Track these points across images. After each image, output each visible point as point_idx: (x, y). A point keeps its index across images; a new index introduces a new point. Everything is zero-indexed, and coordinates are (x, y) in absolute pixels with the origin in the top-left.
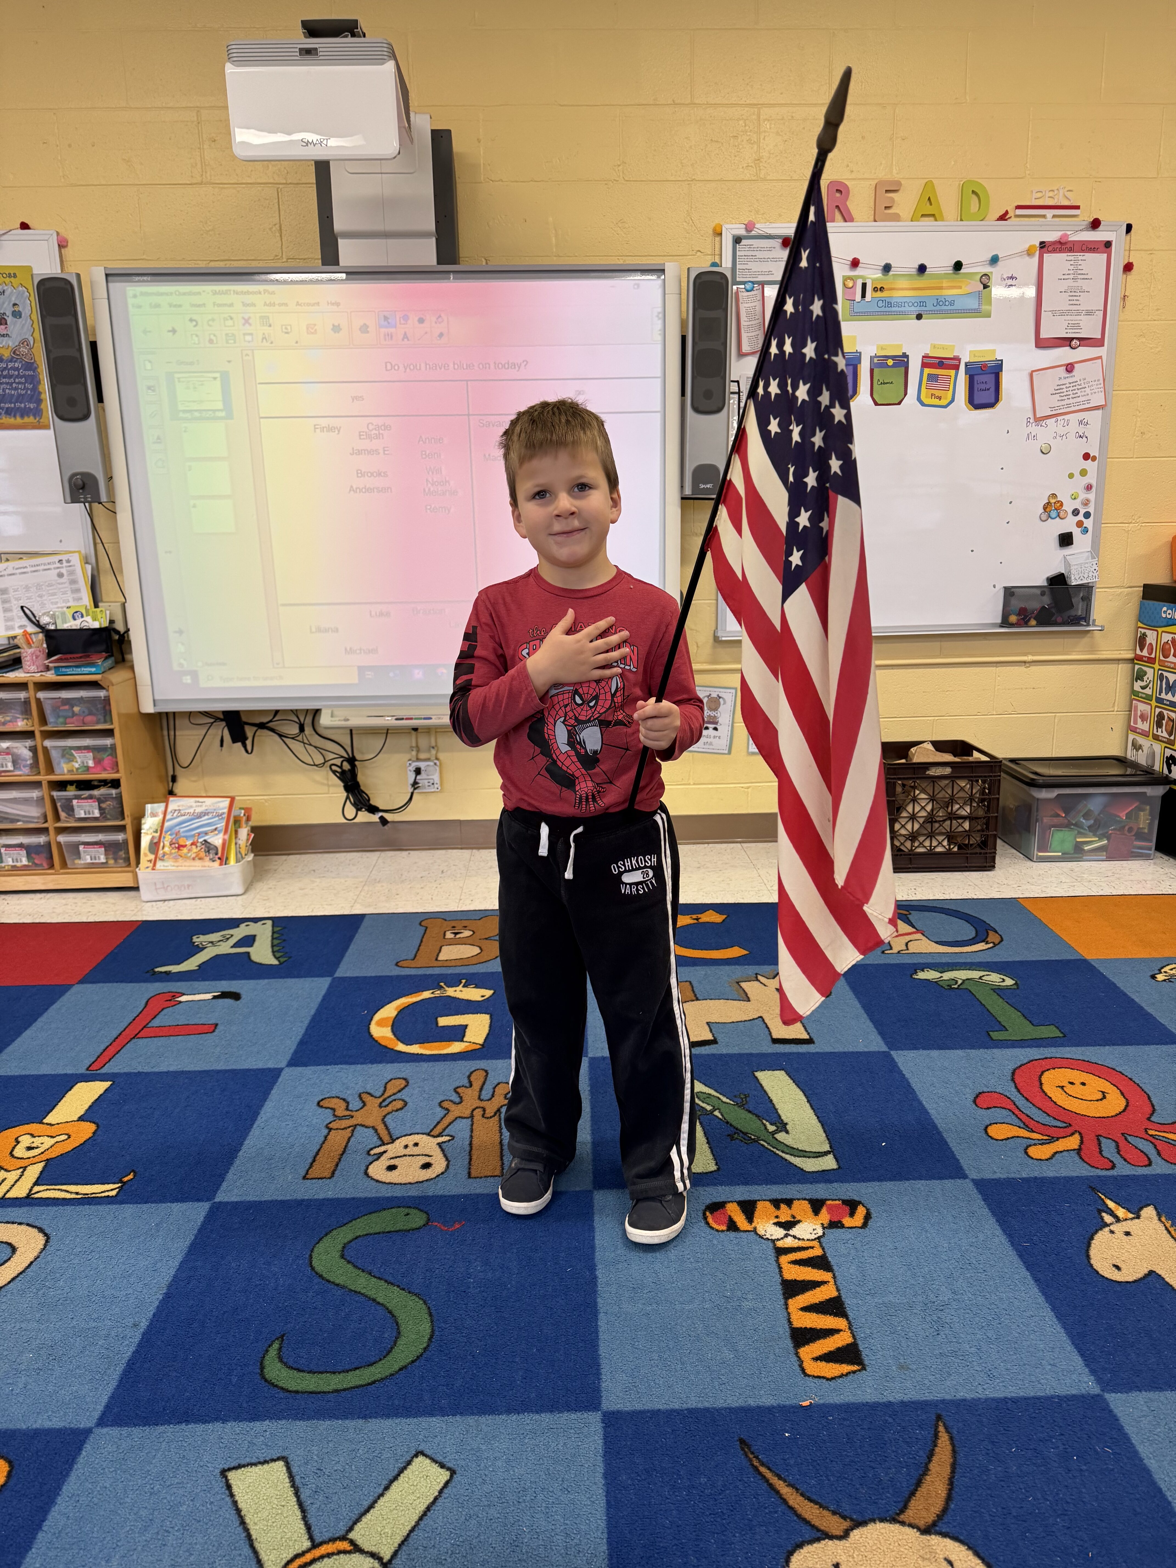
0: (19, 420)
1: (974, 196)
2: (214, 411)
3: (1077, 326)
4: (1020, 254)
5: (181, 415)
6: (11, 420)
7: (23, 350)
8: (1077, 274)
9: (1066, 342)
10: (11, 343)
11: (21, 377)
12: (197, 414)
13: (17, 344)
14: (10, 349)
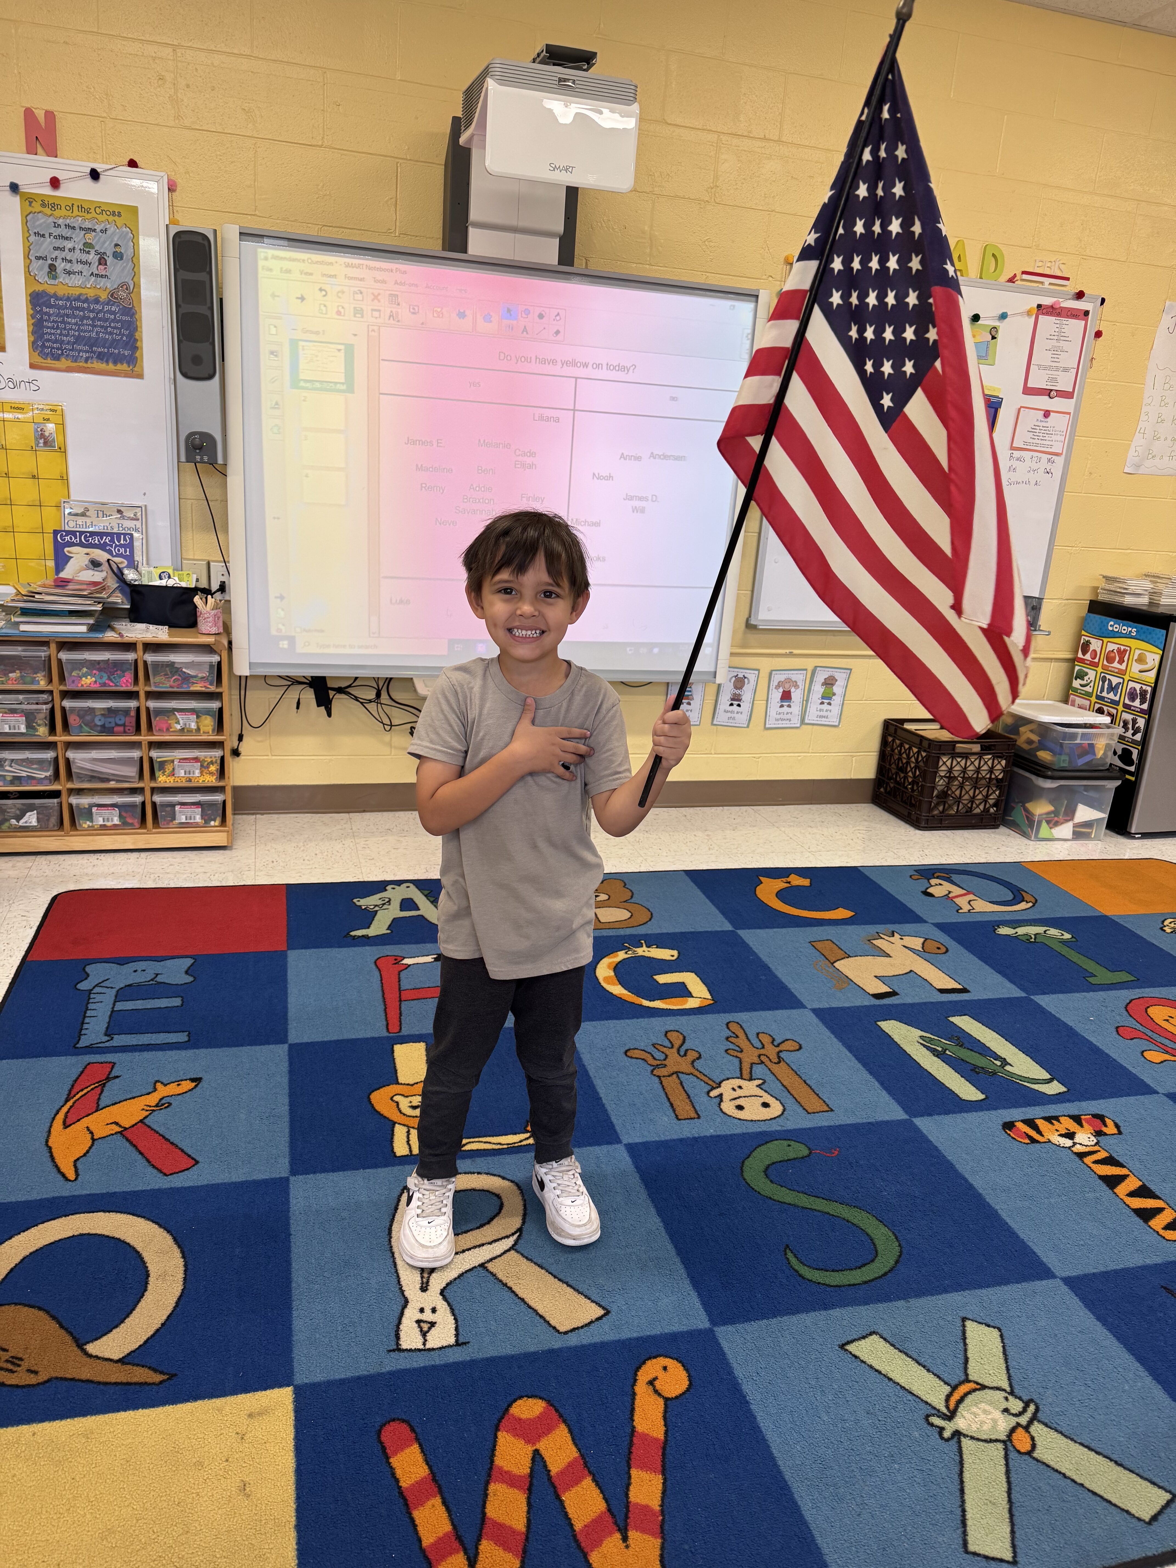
0: (111, 366)
1: (993, 260)
2: (336, 383)
3: (1054, 380)
4: (1021, 314)
5: (302, 384)
6: (103, 366)
7: (122, 294)
8: (1061, 336)
9: (1048, 393)
10: (110, 285)
11: (118, 322)
12: (318, 385)
13: (116, 286)
14: (108, 291)
